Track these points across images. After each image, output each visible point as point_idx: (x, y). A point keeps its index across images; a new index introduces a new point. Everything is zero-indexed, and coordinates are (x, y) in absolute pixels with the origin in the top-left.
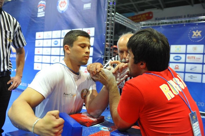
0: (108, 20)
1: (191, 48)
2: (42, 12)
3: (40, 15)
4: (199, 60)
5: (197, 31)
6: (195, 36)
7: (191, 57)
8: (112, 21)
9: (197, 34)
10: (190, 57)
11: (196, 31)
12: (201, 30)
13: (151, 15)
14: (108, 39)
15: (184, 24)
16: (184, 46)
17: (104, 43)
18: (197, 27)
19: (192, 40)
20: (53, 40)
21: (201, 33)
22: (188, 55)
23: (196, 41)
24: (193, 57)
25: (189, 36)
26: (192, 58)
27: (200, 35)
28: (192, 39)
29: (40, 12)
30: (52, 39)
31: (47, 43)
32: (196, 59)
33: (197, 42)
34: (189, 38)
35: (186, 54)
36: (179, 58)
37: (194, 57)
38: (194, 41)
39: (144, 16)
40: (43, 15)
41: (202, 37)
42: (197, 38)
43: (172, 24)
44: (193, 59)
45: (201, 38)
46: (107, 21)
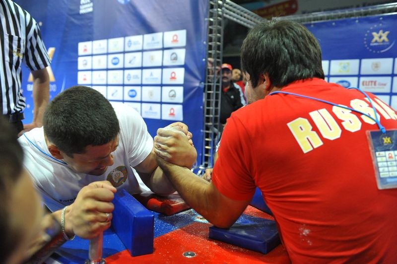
0: (211, 15)
1: (368, 64)
2: (88, 3)
3: (85, 9)
4: (383, 88)
5: (381, 32)
6: (376, 42)
7: (369, 82)
8: (220, 16)
9: (380, 37)
10: (366, 82)
11: (378, 33)
12: (387, 31)
13: (294, 6)
14: (212, 52)
15: (355, 20)
16: (356, 62)
17: (204, 60)
18: (381, 25)
19: (371, 50)
20: (111, 57)
21: (388, 36)
22: (362, 79)
23: (378, 52)
24: (372, 82)
25: (365, 42)
26: (370, 83)
27: (386, 40)
28: (371, 47)
29: (84, 4)
30: (108, 54)
31: (99, 62)
32: (377, 86)
33: (380, 53)
34: (366, 46)
35: (359, 76)
36: (346, 84)
37: (375, 83)
38: (374, 52)
39: (281, 7)
40: (91, 10)
41: (391, 43)
42: (379, 45)
43: (333, 20)
44: (373, 86)
45: (388, 46)
46: (208, 16)
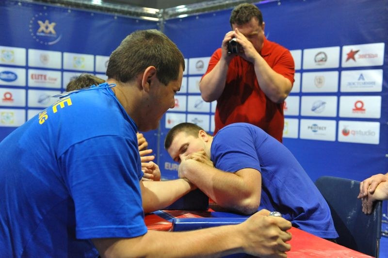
4: (54, 83)
5: (47, 22)
6: (43, 32)
7: (39, 75)
9: (47, 28)
10: (35, 75)
11: (44, 22)
18: (46, 14)
19: (38, 40)
21: (55, 28)
22: (31, 72)
23: (46, 44)
24: (41, 75)
25: (31, 30)
26: (40, 77)
28: (38, 37)
32: (48, 80)
35: (27, 68)
36: (12, 77)
37: (45, 77)
38: (42, 42)
41: (58, 35)
44: (43, 80)
45: (55, 39)
